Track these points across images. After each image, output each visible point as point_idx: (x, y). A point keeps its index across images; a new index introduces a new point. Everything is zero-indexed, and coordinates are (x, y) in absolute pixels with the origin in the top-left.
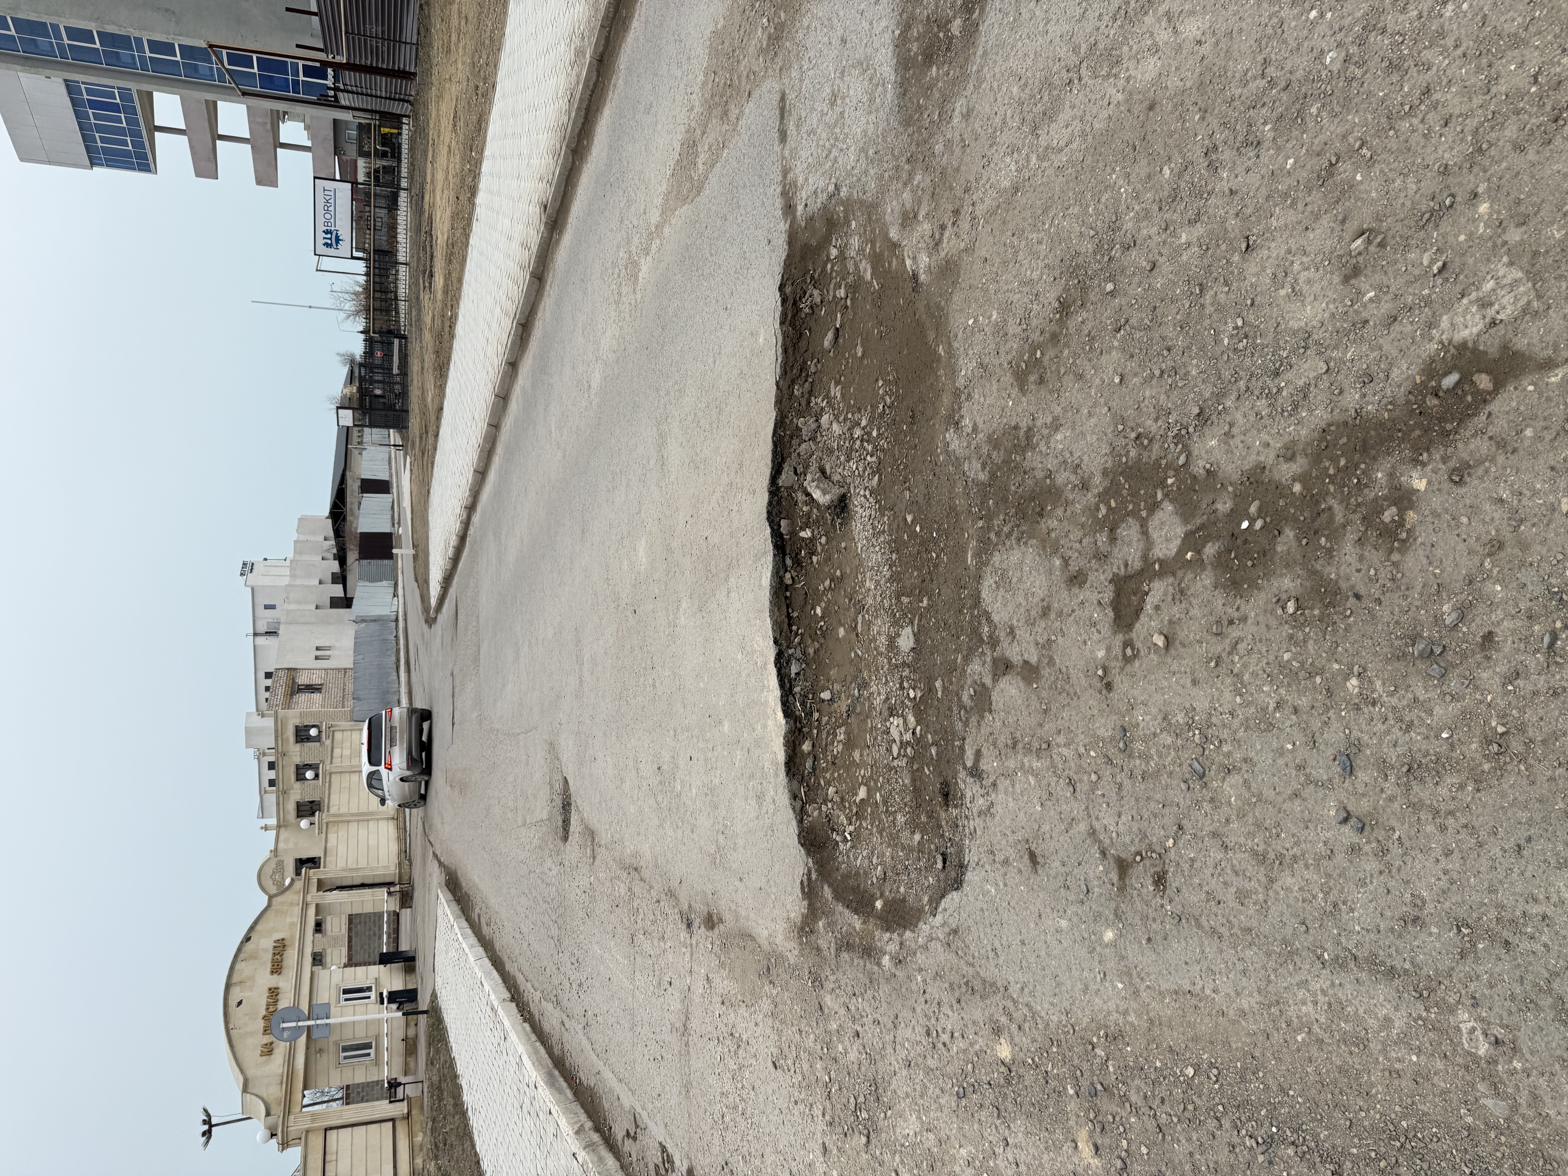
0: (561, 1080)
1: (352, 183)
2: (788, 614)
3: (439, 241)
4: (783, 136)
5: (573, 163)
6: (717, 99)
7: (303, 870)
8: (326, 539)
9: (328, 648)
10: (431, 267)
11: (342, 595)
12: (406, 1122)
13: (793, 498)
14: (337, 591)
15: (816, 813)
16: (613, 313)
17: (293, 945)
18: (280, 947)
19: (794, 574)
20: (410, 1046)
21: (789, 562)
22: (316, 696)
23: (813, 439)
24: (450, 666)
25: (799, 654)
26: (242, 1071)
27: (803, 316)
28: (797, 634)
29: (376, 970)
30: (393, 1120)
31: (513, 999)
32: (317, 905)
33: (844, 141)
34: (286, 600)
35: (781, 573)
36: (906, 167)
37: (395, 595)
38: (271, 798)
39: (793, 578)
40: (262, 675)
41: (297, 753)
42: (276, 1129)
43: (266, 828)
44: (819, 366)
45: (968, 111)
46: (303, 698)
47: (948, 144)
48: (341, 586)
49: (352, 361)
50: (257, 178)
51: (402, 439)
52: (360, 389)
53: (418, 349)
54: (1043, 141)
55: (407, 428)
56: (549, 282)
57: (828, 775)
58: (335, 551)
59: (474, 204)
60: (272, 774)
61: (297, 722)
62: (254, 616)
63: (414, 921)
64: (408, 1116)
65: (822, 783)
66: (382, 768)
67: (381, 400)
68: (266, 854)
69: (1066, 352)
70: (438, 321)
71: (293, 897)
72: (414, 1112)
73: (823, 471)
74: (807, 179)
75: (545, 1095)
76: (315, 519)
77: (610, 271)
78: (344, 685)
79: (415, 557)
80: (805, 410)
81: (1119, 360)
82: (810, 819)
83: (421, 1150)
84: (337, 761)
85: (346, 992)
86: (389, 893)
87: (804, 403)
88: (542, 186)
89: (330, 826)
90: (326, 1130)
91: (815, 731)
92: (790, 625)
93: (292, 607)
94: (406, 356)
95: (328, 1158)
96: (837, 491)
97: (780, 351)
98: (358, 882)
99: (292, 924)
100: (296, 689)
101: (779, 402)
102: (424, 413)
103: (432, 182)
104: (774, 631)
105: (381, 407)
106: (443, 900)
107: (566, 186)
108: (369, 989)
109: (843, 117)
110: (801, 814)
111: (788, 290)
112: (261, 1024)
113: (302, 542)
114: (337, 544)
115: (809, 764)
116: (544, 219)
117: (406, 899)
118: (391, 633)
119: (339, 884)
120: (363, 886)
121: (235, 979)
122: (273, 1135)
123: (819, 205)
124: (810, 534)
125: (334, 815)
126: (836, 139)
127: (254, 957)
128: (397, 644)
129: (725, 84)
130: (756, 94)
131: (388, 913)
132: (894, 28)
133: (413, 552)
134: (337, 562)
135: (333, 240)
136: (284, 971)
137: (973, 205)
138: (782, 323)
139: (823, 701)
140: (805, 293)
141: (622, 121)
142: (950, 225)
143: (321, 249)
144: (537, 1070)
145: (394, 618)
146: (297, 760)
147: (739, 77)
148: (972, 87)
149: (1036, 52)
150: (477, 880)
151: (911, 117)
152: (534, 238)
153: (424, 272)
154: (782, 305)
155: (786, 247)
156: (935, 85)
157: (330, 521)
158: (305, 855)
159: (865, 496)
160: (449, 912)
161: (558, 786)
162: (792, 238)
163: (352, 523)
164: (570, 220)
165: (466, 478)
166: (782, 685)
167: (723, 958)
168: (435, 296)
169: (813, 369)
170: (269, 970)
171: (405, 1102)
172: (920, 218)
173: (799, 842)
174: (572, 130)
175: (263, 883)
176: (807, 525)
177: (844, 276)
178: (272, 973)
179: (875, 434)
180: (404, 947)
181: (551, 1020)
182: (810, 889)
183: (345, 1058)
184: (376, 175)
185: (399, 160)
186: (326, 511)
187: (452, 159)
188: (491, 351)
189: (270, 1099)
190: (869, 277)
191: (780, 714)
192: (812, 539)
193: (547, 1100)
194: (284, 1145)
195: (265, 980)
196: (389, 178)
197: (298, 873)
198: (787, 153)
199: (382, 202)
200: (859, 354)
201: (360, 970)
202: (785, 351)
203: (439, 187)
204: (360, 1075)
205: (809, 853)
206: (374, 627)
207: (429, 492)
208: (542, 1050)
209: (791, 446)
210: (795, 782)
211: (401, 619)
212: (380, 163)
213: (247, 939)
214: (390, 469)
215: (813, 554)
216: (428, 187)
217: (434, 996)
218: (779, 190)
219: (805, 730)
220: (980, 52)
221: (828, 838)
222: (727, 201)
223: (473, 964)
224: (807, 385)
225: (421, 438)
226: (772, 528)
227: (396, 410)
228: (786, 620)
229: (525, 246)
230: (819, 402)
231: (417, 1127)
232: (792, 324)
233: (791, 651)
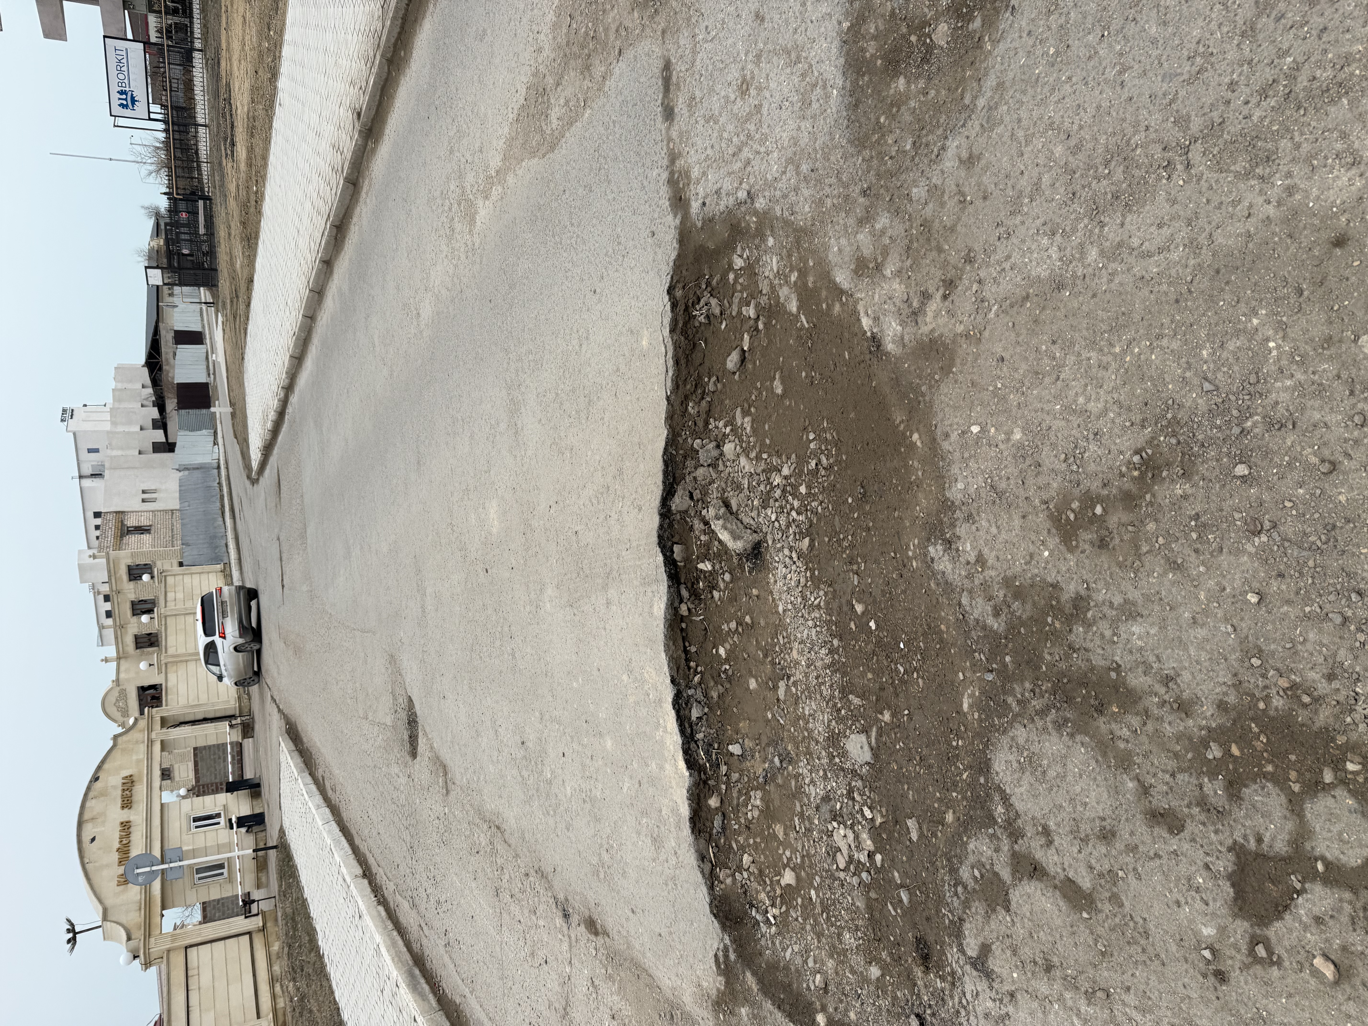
0: (422, 981)
1: (145, 43)
2: (685, 647)
3: (239, 111)
4: (669, 113)
5: (389, 72)
6: (575, 49)
7: (146, 709)
8: (143, 387)
9: (154, 491)
10: (232, 135)
11: (164, 440)
12: (262, 933)
13: (686, 522)
14: (159, 436)
15: (729, 881)
16: (444, 247)
17: (141, 780)
18: (129, 783)
19: (691, 606)
20: (261, 866)
21: (685, 593)
22: (146, 537)
23: (714, 465)
24: (276, 530)
25: (699, 695)
26: (100, 901)
27: (697, 324)
28: (696, 673)
29: (223, 798)
30: (249, 933)
31: (365, 875)
32: (162, 742)
33: (762, 142)
34: (109, 446)
35: (676, 604)
36: (861, 200)
37: (215, 443)
38: (109, 634)
39: (689, 609)
40: (90, 515)
41: (131, 591)
42: (138, 950)
43: (106, 660)
44: (719, 386)
45: (971, 157)
46: (133, 539)
47: (934, 190)
48: (161, 432)
49: (158, 215)
50: (44, 31)
51: (213, 297)
52: (167, 241)
53: (224, 215)
54: (1112, 233)
55: (216, 285)
56: (364, 190)
57: (741, 839)
58: (154, 399)
59: (275, 88)
60: (108, 606)
61: (129, 562)
62: (78, 460)
63: (256, 750)
64: (263, 929)
65: (734, 846)
66: (217, 638)
67: (189, 258)
68: (109, 685)
69: (1151, 526)
70: (243, 193)
71: (139, 735)
72: (269, 925)
73: (727, 505)
74: (704, 174)
75: (406, 996)
76: (131, 368)
77: (439, 202)
78: (173, 525)
79: (233, 415)
80: (703, 432)
81: (1256, 571)
82: (723, 886)
83: (278, 957)
84: (171, 605)
85: (195, 820)
86: (231, 726)
87: (701, 424)
88: (354, 91)
89: (169, 666)
90: (186, 948)
91: (724, 787)
92: (687, 660)
93: (115, 453)
94: (212, 217)
95: (190, 973)
96: (751, 538)
97: (671, 363)
98: (200, 717)
99: (139, 761)
100: (125, 531)
101: (670, 418)
102: (233, 277)
103: (228, 49)
104: (671, 668)
105: (189, 265)
106: (285, 750)
107: (382, 96)
108: (218, 815)
109: (759, 112)
110: (711, 879)
111: (679, 293)
112: (116, 856)
113: (120, 390)
114: (155, 392)
115: (717, 823)
116: (358, 127)
117: (248, 730)
118: (214, 480)
119: (182, 720)
120: (205, 720)
121: (87, 816)
122: (135, 957)
123: (722, 208)
124: (710, 568)
125: (173, 656)
126: (749, 136)
127: (104, 794)
128: (221, 490)
129: (587, 34)
130: (629, 54)
131: (231, 743)
132: (842, 18)
133: (230, 410)
134: (156, 409)
135: (128, 101)
136: (135, 806)
137: (980, 282)
138: (672, 331)
139: (732, 754)
140: (699, 300)
141: (447, 41)
142: (938, 295)
143: (117, 110)
144: (398, 969)
145: (216, 465)
146: (132, 597)
147: (606, 30)
148: (977, 128)
149: (1099, 107)
150: (318, 744)
151: (867, 136)
152: (348, 145)
153: (225, 139)
154: (672, 311)
155: (676, 245)
156: (905, 103)
157: (146, 370)
158: (146, 684)
159: (791, 558)
160: (292, 764)
161: (402, 701)
162: (684, 236)
163: (168, 372)
164: (387, 131)
165: (282, 361)
166: (682, 732)
167: (610, 971)
168: (238, 167)
169: (711, 387)
170: (120, 805)
171: (260, 916)
172: (888, 272)
173: (712, 912)
174: (388, 39)
175: (108, 710)
176: (705, 557)
177: (755, 293)
178: (123, 807)
179: (803, 489)
180: (248, 775)
181: (408, 917)
182: (726, 965)
183: (200, 879)
184: (168, 32)
185: (191, 17)
186: (142, 359)
187: (247, 31)
188: (303, 243)
189: (130, 925)
190: (794, 310)
191: (682, 765)
192: (713, 573)
193: (410, 1004)
194: (147, 965)
195: (117, 814)
196: (181, 35)
197: (142, 713)
198: (674, 134)
199: (177, 58)
200: (779, 391)
201: (208, 799)
202: (677, 362)
203: (235, 57)
204: (215, 892)
205: (724, 927)
206: (197, 474)
207: (243, 358)
208: (400, 942)
209: (684, 467)
210: (702, 841)
211: (222, 467)
212: (171, 20)
213: (95, 779)
214: (202, 320)
215: (713, 588)
216: (224, 53)
217: (282, 832)
218: (665, 175)
219: (711, 782)
220: (990, 82)
221: (746, 913)
222: (591, 169)
223: (321, 828)
224: (704, 403)
225: (232, 302)
226: (664, 555)
227: (204, 269)
228: (683, 656)
229: (336, 148)
230: (719, 425)
231: (272, 938)
232: (684, 332)
233: (690, 692)
